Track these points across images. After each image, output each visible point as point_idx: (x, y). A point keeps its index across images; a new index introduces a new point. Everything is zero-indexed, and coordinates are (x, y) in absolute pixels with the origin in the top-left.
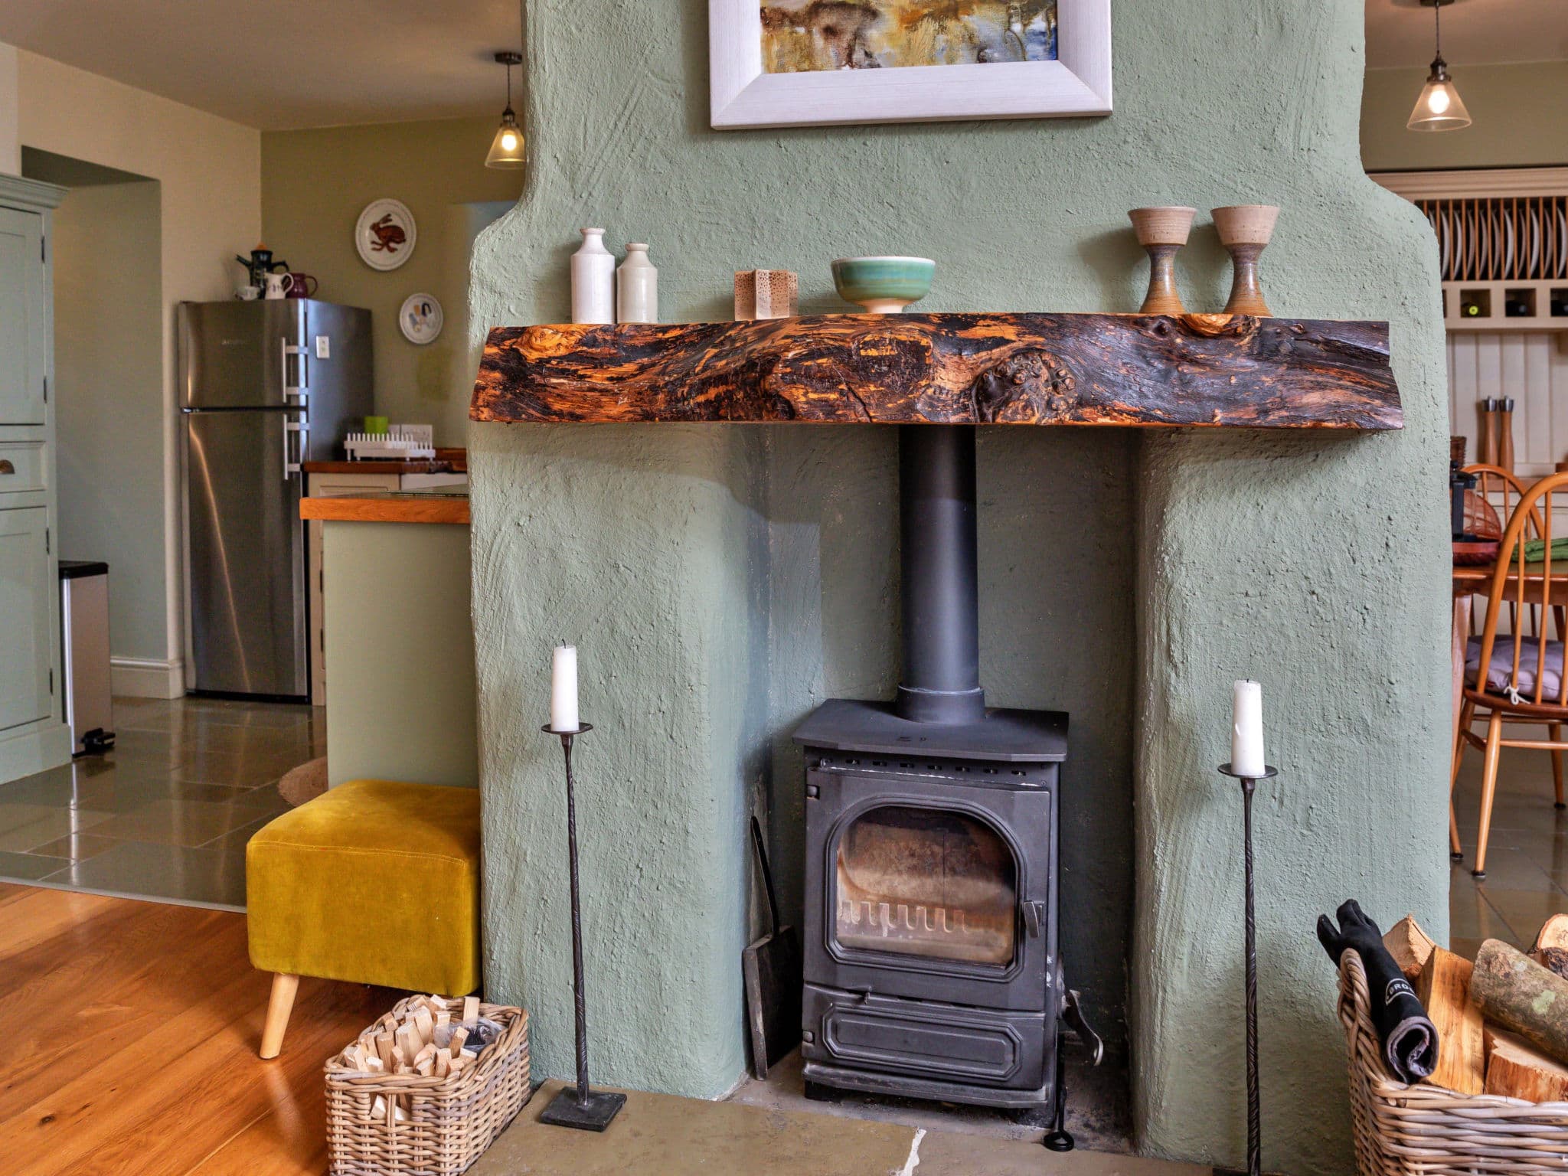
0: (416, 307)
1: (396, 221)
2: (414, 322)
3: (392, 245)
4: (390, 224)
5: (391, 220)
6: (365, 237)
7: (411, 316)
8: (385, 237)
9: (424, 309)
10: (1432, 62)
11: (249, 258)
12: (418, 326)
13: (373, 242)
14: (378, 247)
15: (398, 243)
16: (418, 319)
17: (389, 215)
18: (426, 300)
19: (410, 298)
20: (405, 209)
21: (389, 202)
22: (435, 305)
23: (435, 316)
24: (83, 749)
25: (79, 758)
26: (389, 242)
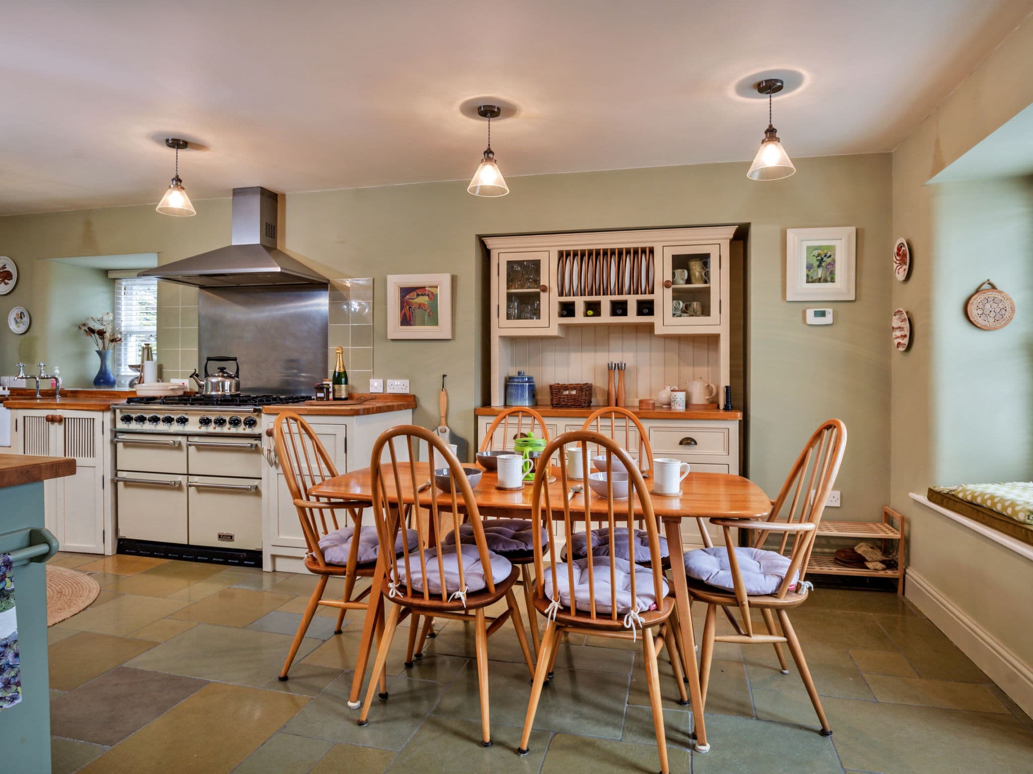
0: (17, 314)
1: (8, 269)
2: (17, 322)
3: (6, 281)
5: (6, 268)
7: (15, 319)
8: (3, 277)
9: (21, 316)
10: (485, 150)
12: (18, 324)
15: (9, 280)
16: (18, 320)
17: (5, 265)
18: (22, 311)
19: (14, 309)
20: (12, 261)
21: (4, 259)
22: (26, 314)
23: (26, 319)
26: (4, 280)
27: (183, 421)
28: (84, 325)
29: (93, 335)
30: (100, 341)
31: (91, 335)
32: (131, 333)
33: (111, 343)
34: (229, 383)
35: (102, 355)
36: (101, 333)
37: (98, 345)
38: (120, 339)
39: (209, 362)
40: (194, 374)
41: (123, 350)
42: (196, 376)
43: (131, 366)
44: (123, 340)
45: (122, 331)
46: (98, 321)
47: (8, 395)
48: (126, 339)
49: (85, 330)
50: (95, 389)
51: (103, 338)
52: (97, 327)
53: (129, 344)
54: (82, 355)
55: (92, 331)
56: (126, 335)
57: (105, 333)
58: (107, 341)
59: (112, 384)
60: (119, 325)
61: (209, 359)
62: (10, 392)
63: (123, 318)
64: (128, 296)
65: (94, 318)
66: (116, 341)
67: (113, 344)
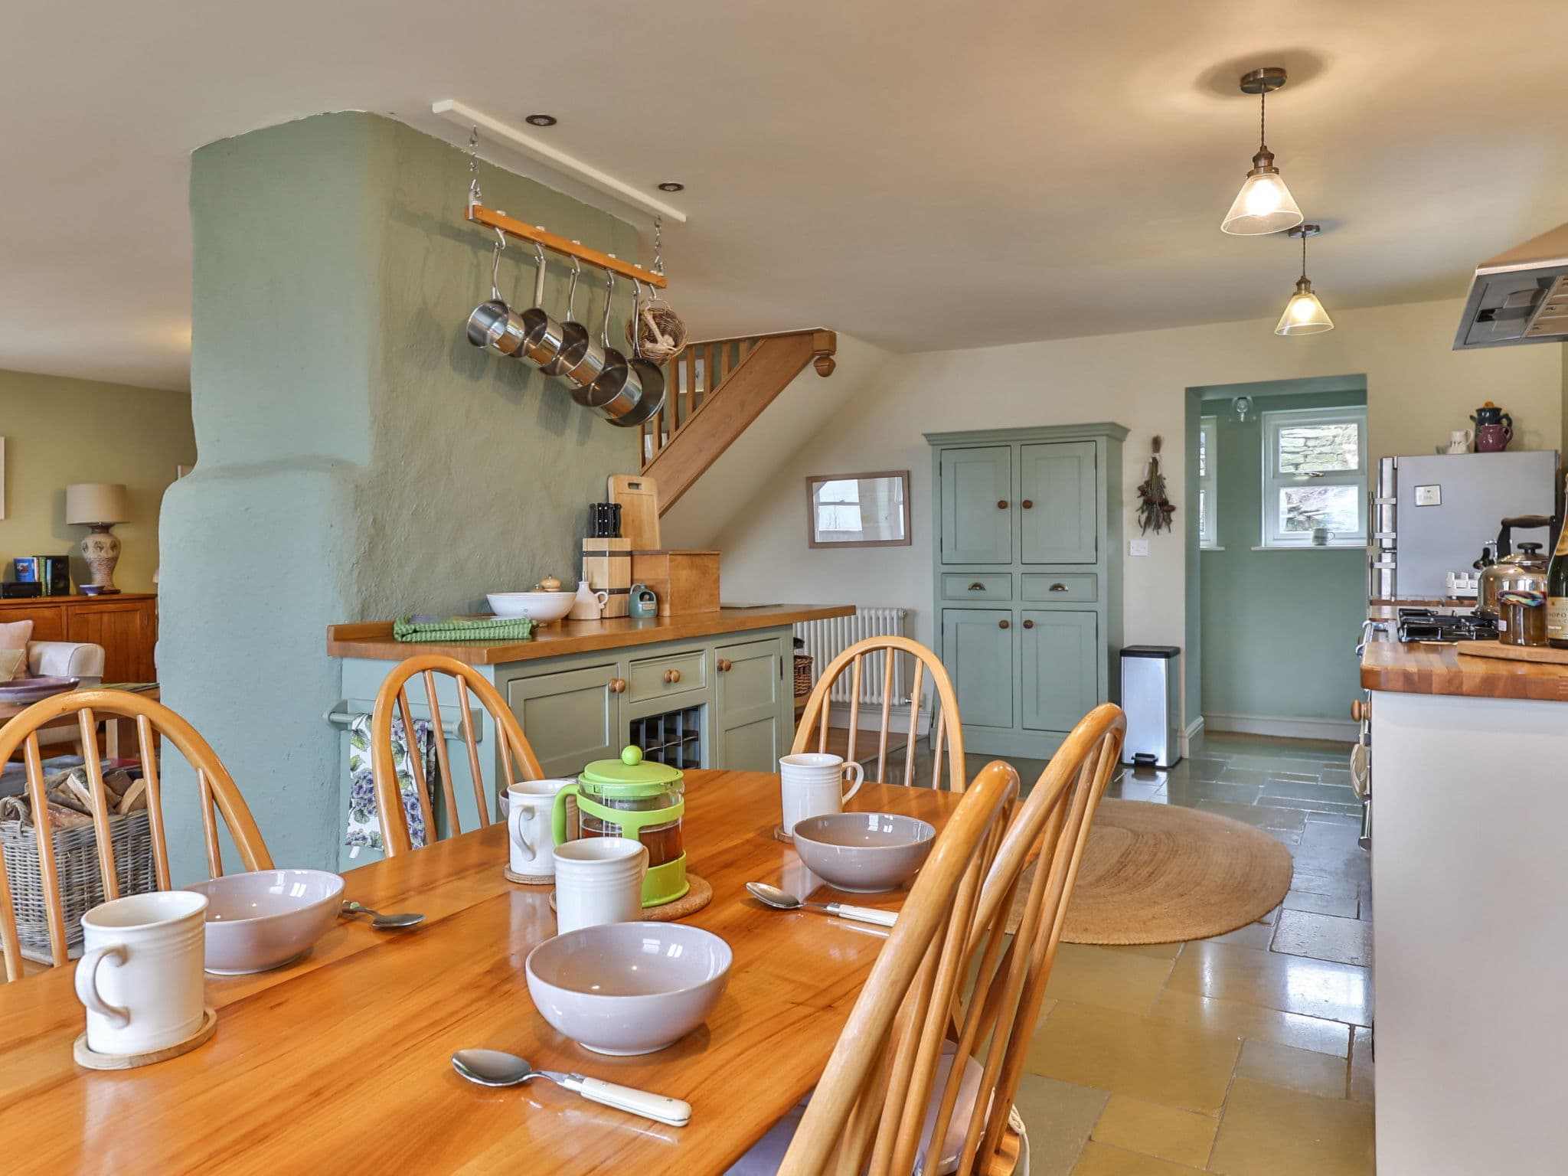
24: (1133, 762)
25: (1129, 766)
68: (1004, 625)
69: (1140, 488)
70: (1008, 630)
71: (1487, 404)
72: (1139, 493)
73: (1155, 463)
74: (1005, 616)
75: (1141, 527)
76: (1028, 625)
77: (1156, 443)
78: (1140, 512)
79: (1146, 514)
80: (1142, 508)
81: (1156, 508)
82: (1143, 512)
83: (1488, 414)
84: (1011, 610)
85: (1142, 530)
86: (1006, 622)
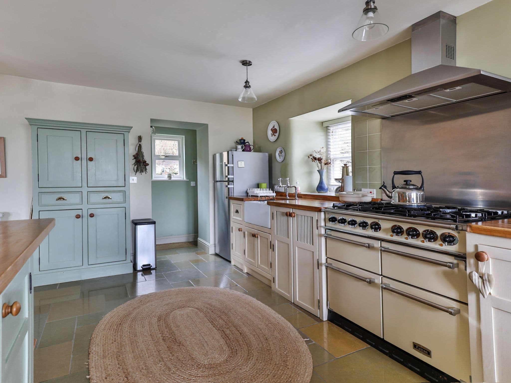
0: (279, 151)
1: (275, 127)
4: (274, 128)
5: (274, 127)
6: (270, 132)
7: (279, 154)
8: (273, 132)
9: (281, 152)
11: (239, 142)
12: (280, 157)
13: (271, 134)
14: (272, 135)
15: (276, 133)
16: (280, 155)
17: (274, 126)
18: (282, 149)
19: (278, 149)
20: (277, 123)
21: (274, 122)
22: (283, 150)
23: (283, 154)
24: (141, 269)
25: (140, 271)
26: (274, 133)
27: (376, 227)
28: (311, 155)
29: (316, 161)
30: (319, 165)
31: (314, 161)
32: (336, 159)
33: (325, 165)
34: (415, 194)
35: (320, 172)
36: (320, 160)
37: (318, 167)
38: (330, 163)
39: (395, 175)
40: (382, 186)
41: (332, 170)
42: (384, 187)
43: (336, 179)
44: (331, 163)
45: (331, 158)
46: (318, 152)
47: (275, 196)
48: (333, 163)
49: (312, 158)
50: (317, 194)
51: (321, 163)
52: (318, 156)
53: (335, 165)
54: (310, 173)
55: (315, 159)
56: (333, 160)
57: (322, 159)
58: (323, 164)
59: (326, 190)
60: (329, 154)
61: (396, 173)
62: (276, 194)
63: (331, 150)
64: (334, 137)
65: (316, 151)
66: (328, 164)
67: (326, 166)
68: (78, 217)
69: (134, 156)
70: (80, 219)
71: (242, 138)
72: (133, 158)
73: (140, 147)
74: (79, 212)
75: (135, 172)
76: (92, 215)
77: (140, 138)
78: (134, 165)
79: (136, 166)
80: (135, 163)
81: (142, 164)
82: (135, 165)
83: (243, 141)
84: (82, 209)
85: (135, 173)
86: (79, 215)
